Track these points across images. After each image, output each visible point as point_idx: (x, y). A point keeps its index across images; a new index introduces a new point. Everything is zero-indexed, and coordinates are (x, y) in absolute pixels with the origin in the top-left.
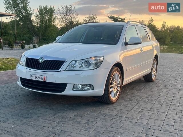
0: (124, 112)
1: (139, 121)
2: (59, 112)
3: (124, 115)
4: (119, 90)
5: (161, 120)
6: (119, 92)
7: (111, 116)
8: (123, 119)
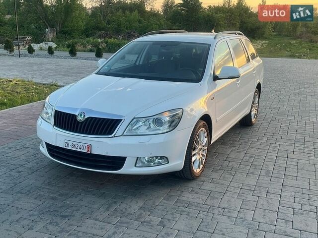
0: (216, 196)
1: (241, 215)
2: (115, 203)
3: (216, 203)
4: (205, 155)
5: (274, 211)
6: (204, 158)
7: (196, 206)
8: (216, 212)
